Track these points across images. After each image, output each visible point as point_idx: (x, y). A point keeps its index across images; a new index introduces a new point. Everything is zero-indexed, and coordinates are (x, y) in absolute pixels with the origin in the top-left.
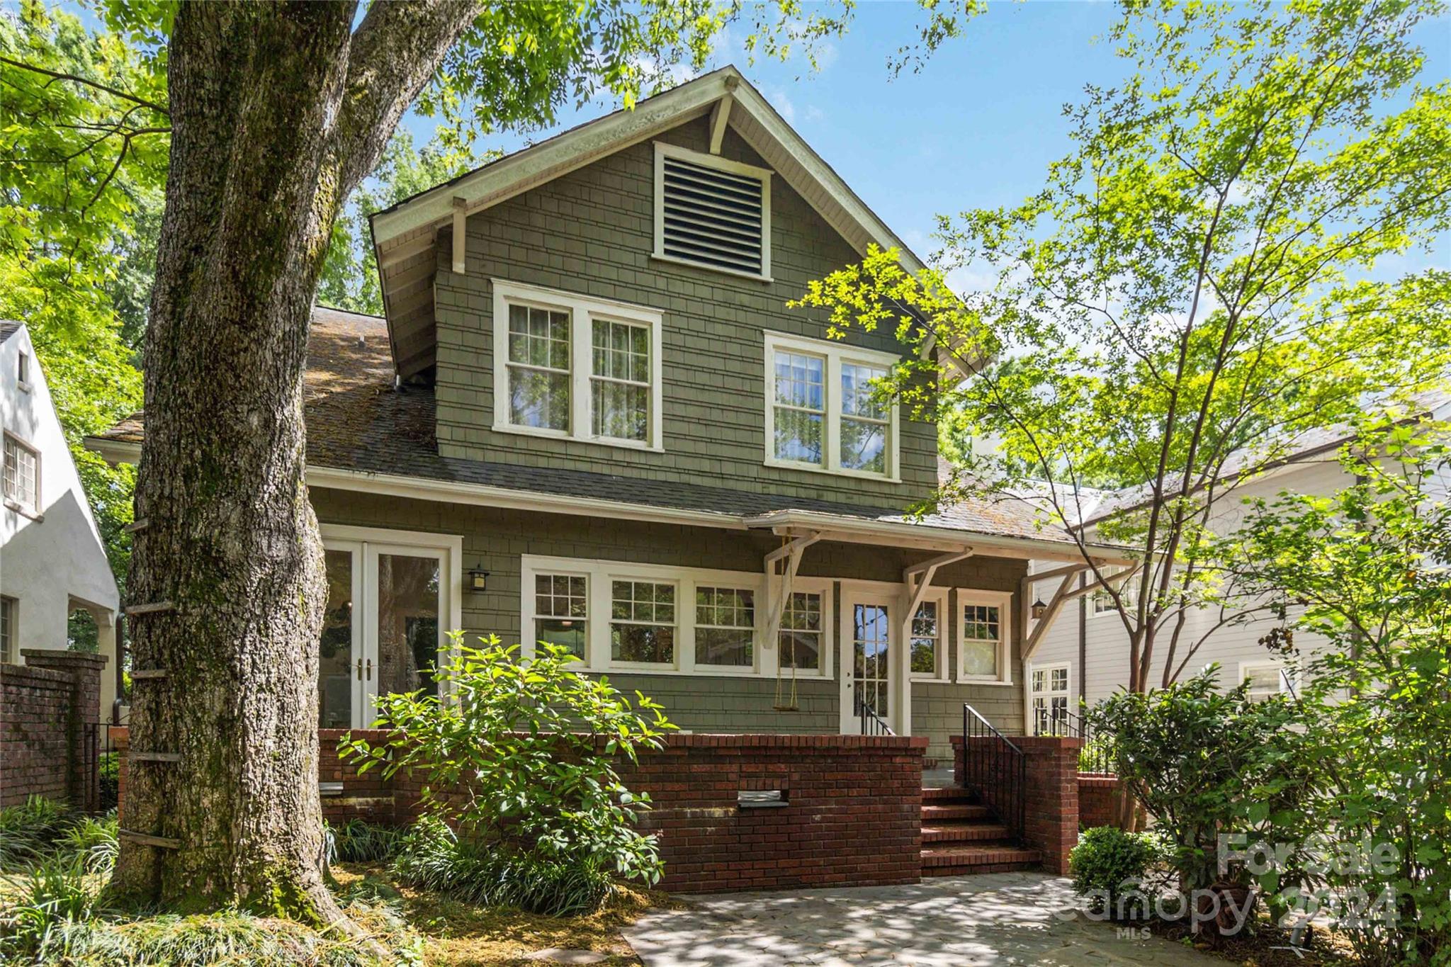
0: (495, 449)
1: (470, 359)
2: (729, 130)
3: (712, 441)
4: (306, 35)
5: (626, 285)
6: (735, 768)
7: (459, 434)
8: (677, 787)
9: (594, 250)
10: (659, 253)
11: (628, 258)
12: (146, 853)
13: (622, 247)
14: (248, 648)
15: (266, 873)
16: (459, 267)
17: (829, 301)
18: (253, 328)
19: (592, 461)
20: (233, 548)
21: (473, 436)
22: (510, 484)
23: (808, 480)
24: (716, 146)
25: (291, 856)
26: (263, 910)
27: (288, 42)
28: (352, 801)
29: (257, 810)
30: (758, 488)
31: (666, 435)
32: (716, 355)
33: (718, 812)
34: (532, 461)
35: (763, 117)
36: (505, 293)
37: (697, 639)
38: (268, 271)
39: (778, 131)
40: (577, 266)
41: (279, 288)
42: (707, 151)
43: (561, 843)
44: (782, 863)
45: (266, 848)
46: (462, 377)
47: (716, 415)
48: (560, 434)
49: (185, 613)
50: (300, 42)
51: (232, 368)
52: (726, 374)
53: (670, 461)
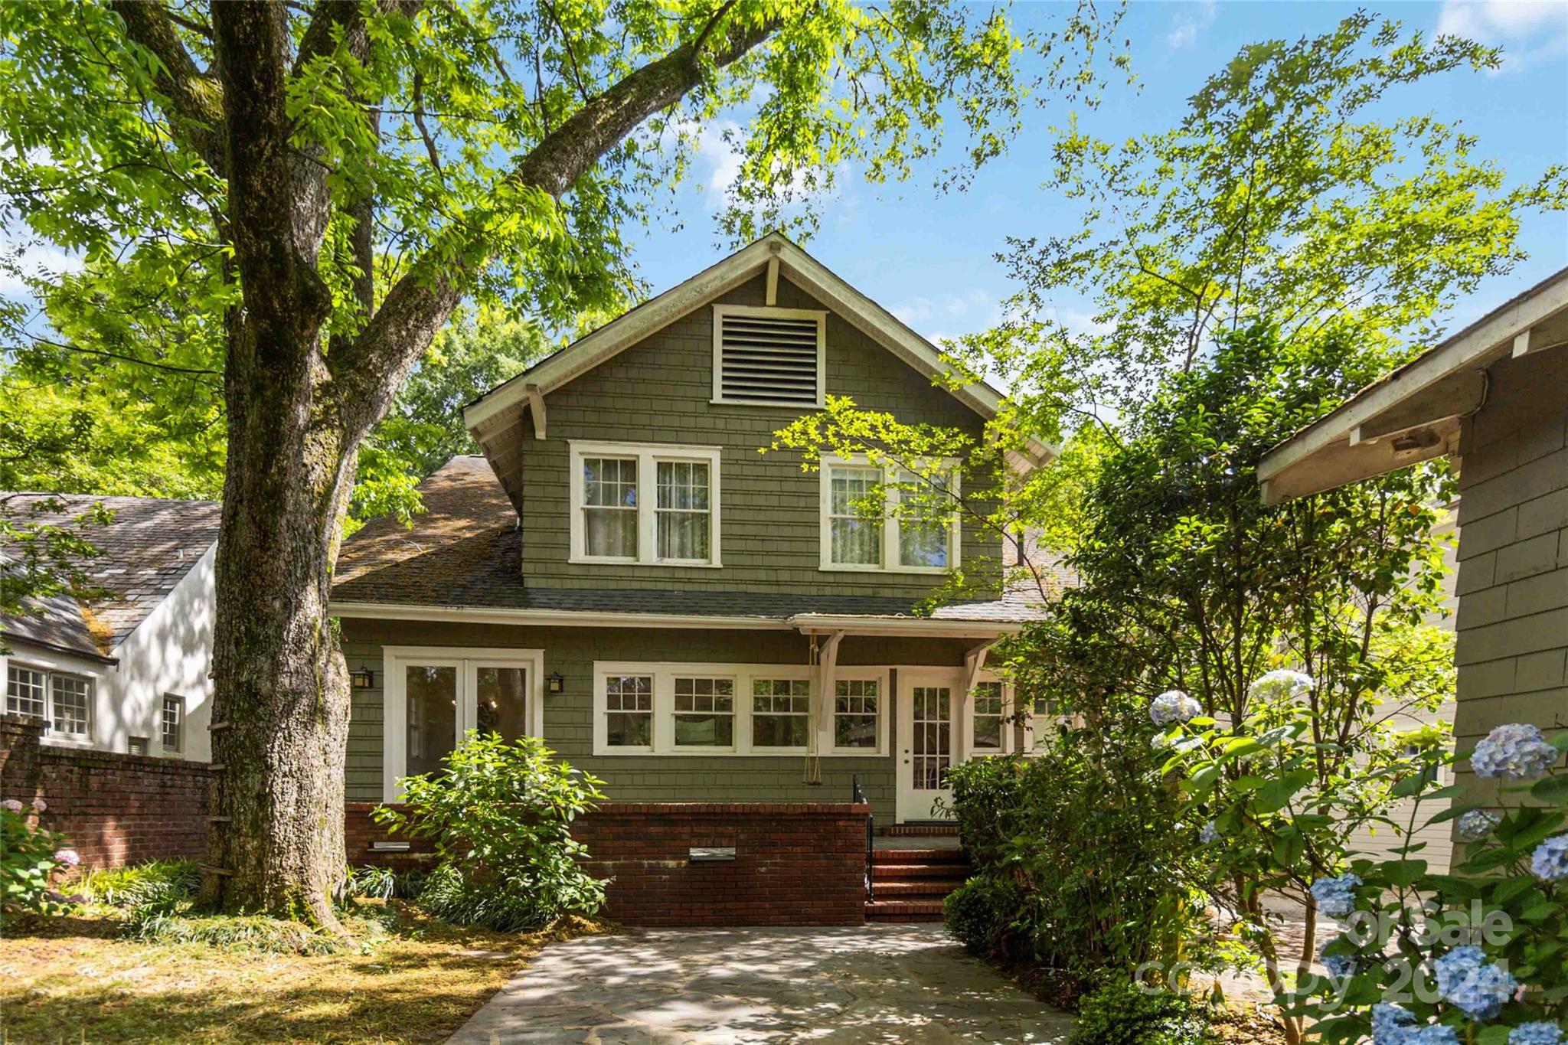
0: (572, 577)
1: (550, 507)
2: (782, 279)
3: (768, 553)
4: (277, 375)
5: (688, 430)
6: (687, 829)
7: (540, 568)
8: (634, 844)
9: (657, 405)
10: (717, 398)
11: (690, 407)
12: (215, 879)
13: (684, 398)
14: (276, 749)
15: (286, 892)
16: (541, 435)
17: (803, 443)
18: (269, 549)
19: (656, 580)
20: (265, 686)
21: (552, 568)
22: (577, 607)
23: (865, 580)
24: (771, 298)
25: (303, 882)
26: (282, 916)
27: (267, 382)
28: (416, 855)
29: (281, 852)
30: (814, 591)
31: (724, 552)
32: (772, 479)
33: (672, 864)
34: (602, 584)
35: (807, 269)
36: (579, 451)
37: (755, 724)
38: (274, 513)
39: (822, 281)
40: (642, 419)
41: (284, 522)
42: (763, 304)
43: (526, 882)
44: (729, 905)
45: (286, 877)
46: (544, 522)
47: (772, 531)
48: (629, 560)
49: (237, 728)
50: (274, 380)
51: (259, 574)
52: (781, 494)
53: (728, 574)
